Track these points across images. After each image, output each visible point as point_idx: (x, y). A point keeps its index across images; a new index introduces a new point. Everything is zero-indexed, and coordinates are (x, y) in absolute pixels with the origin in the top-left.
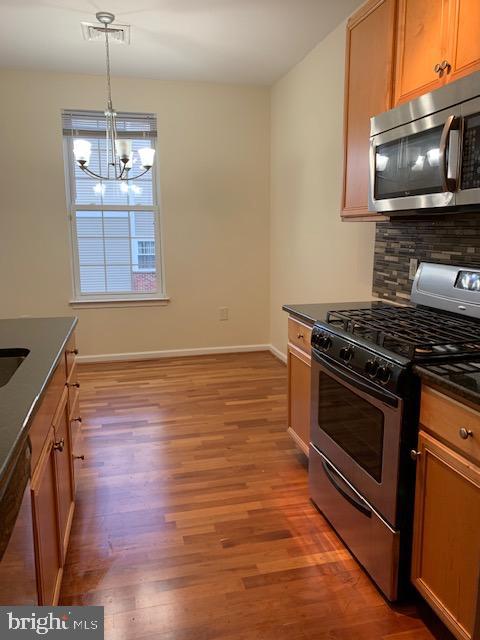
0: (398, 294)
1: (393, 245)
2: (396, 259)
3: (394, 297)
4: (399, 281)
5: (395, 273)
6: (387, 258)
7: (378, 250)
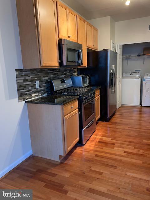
0: (33, 95)
1: (27, 78)
2: (30, 83)
3: (31, 97)
4: (32, 90)
5: (30, 88)
6: (25, 84)
7: (18, 81)
